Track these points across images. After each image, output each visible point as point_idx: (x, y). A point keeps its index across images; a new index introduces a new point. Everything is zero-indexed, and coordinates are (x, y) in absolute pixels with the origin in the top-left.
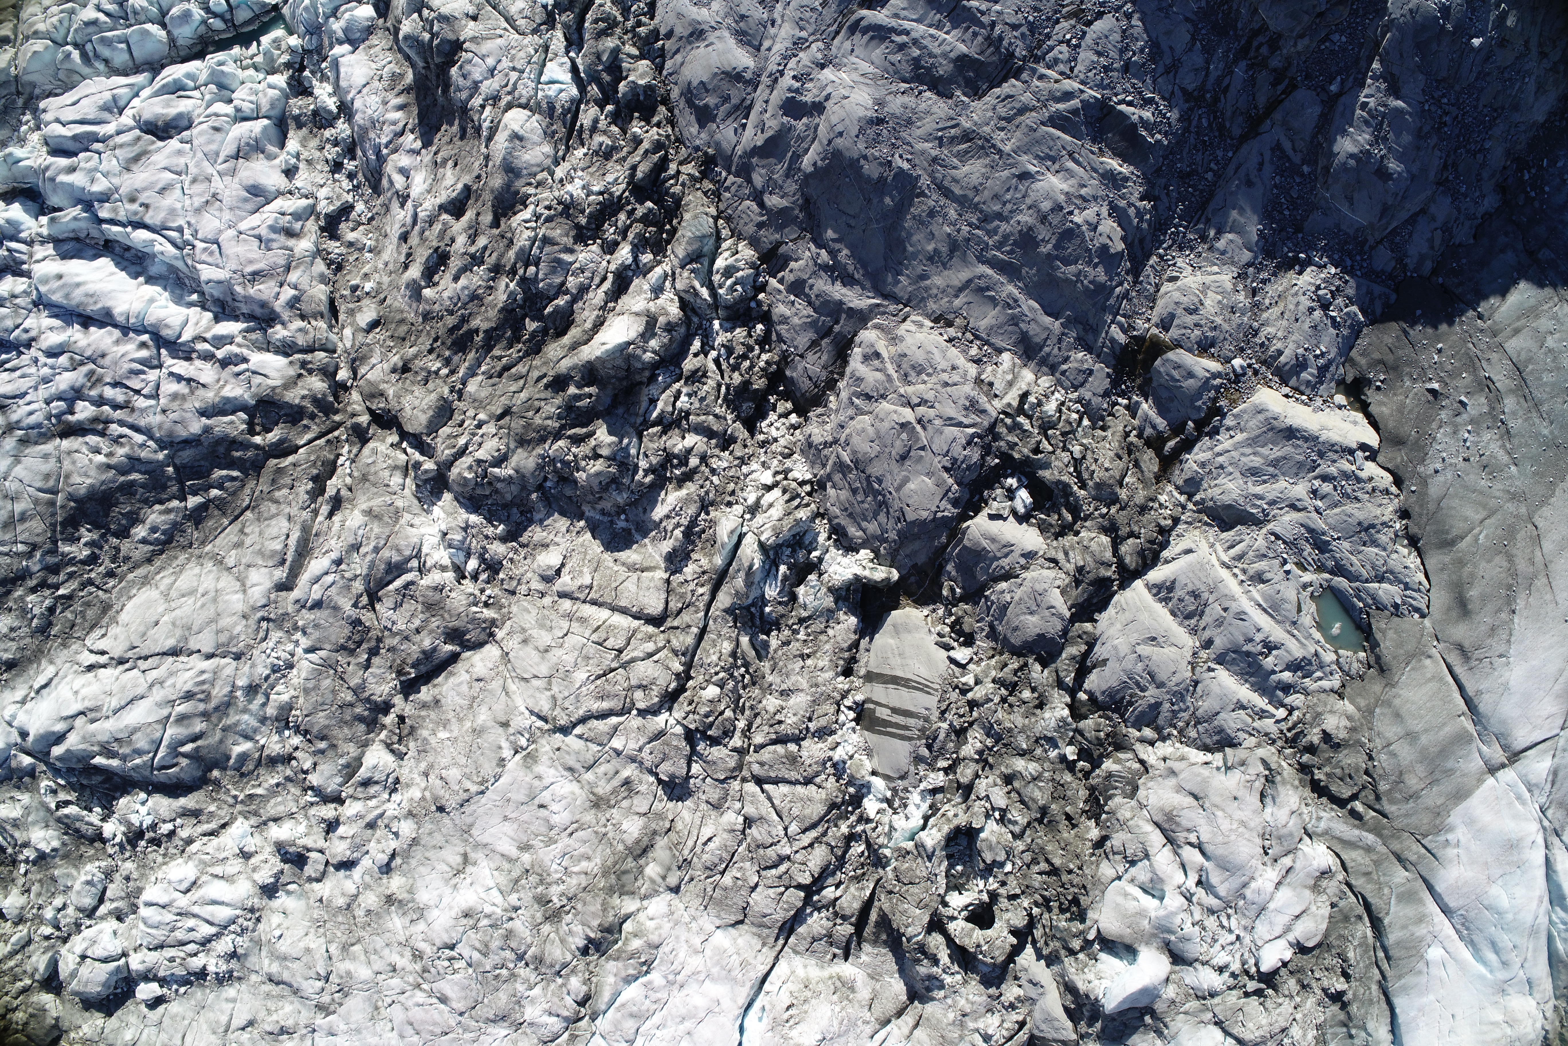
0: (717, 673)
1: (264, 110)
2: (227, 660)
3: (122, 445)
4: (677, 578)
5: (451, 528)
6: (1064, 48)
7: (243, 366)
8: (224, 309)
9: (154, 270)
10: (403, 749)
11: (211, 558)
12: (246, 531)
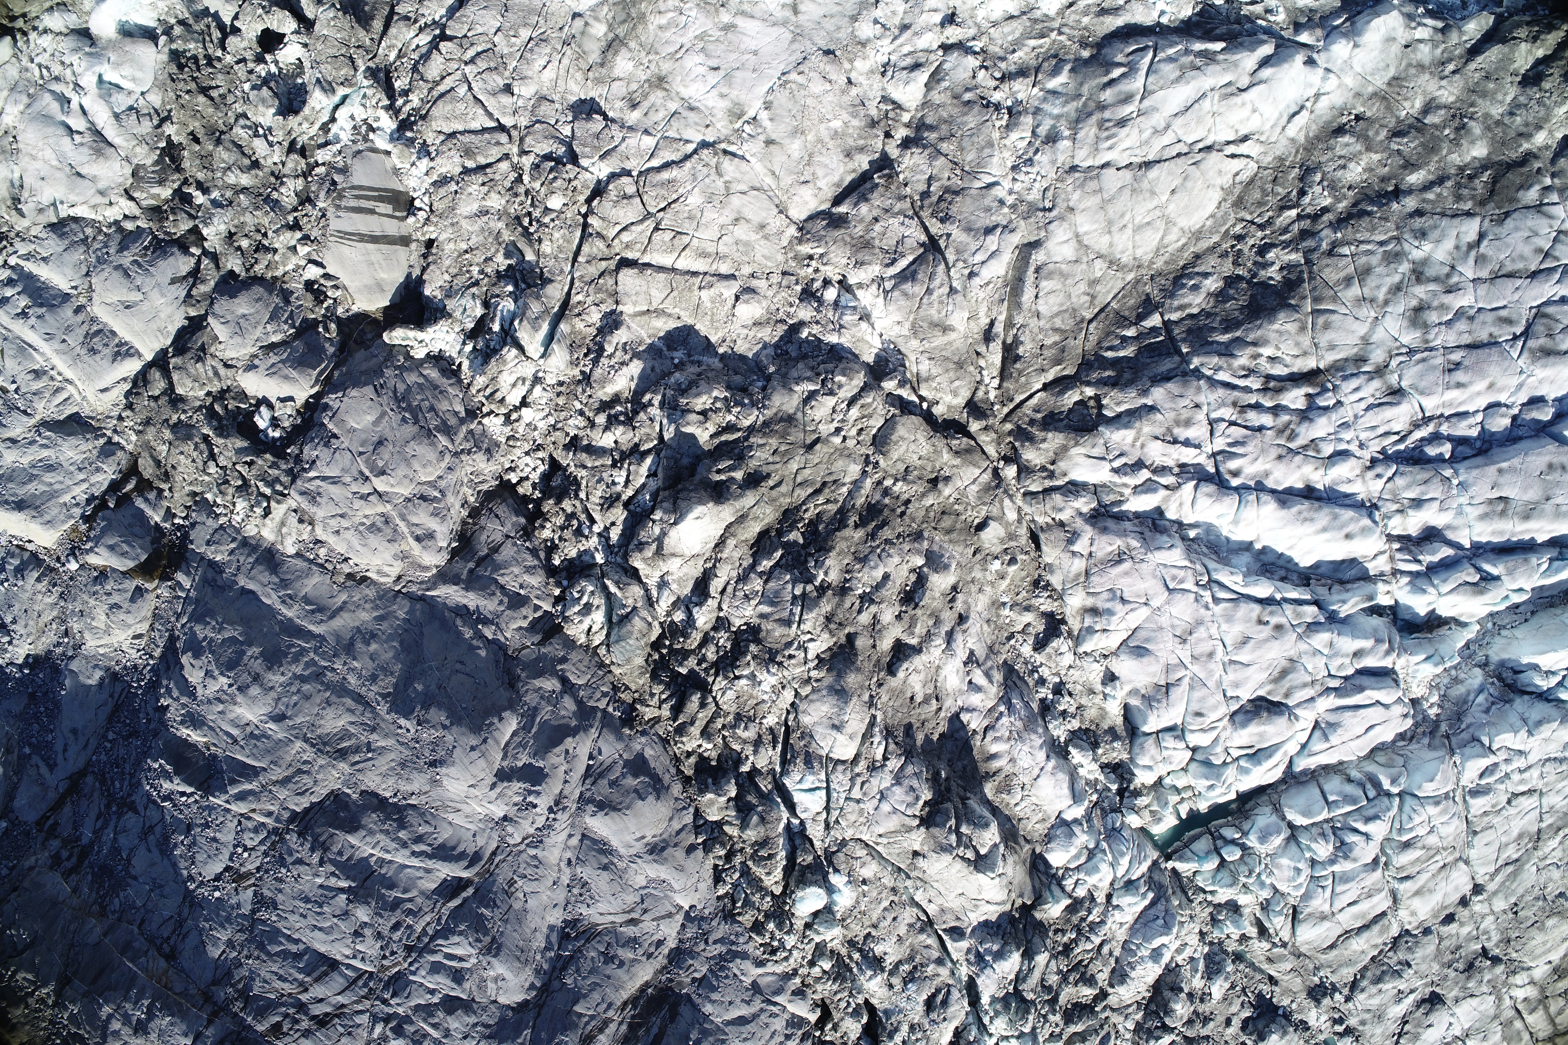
0: (553, 220)
1: (1151, 741)
2: (1085, 164)
3: (1243, 368)
4: (606, 308)
5: (856, 325)
6: (249, 844)
7: (1117, 464)
8: (1154, 524)
9: (1245, 559)
10: (883, 107)
11: (1125, 266)
12: (1088, 298)
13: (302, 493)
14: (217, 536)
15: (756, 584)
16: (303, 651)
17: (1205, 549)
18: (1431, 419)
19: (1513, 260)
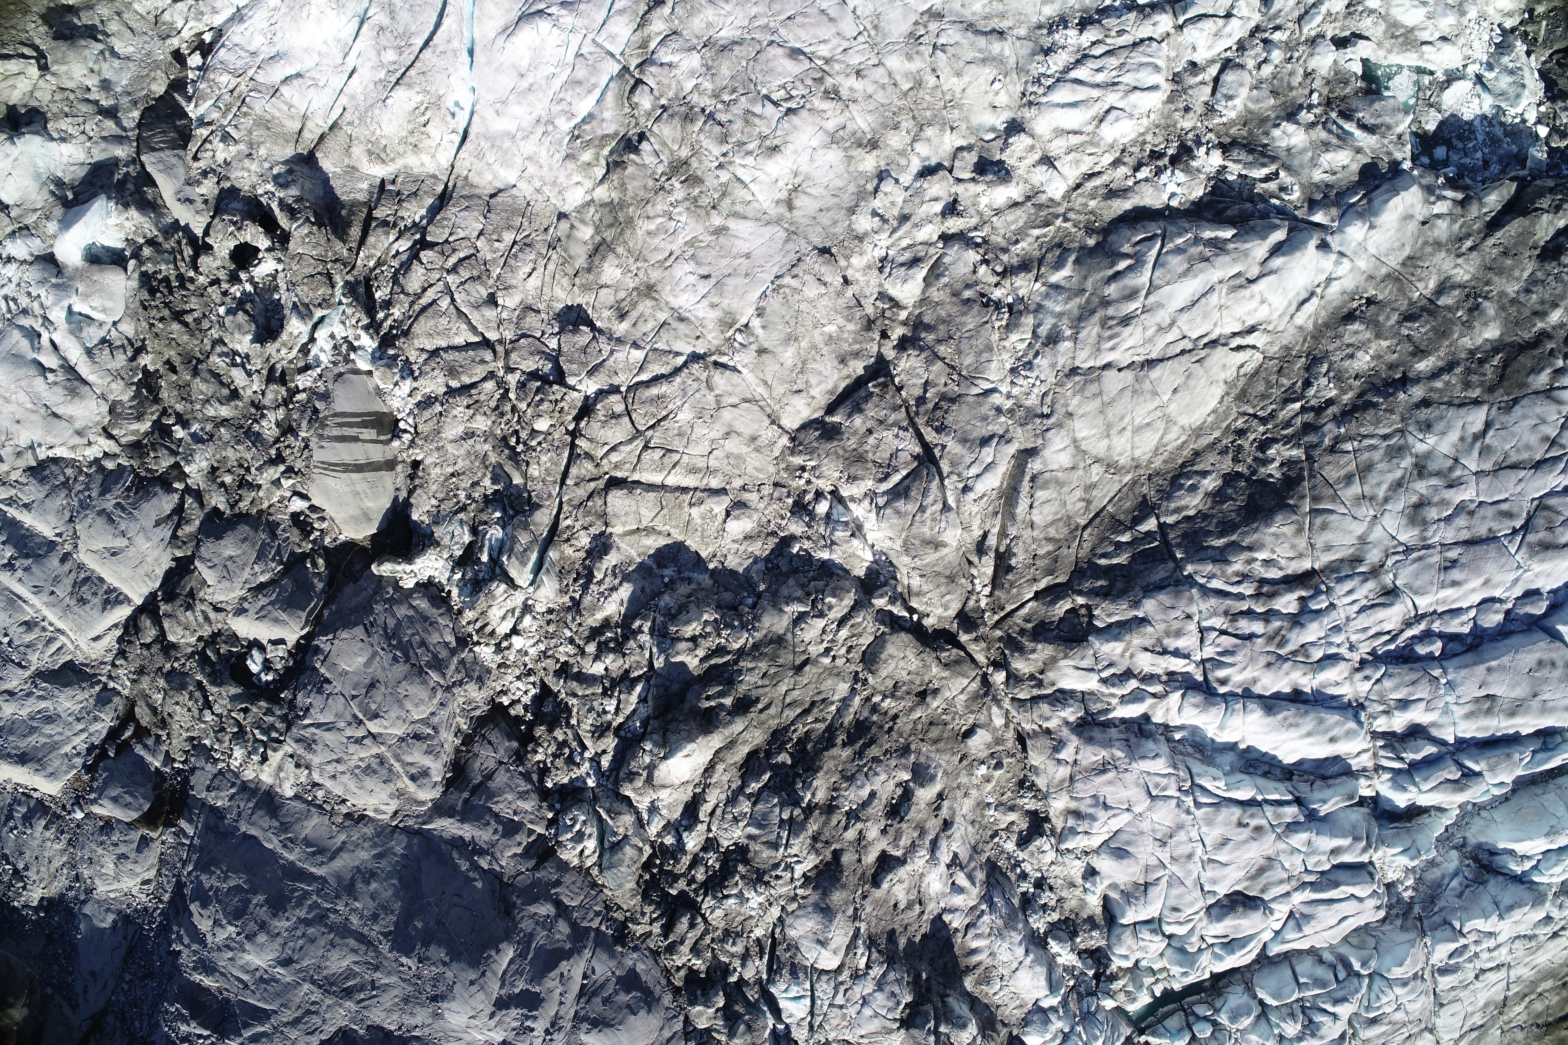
0: (540, 443)
1: (1128, 934)
2: (1086, 365)
3: (1237, 574)
4: (595, 531)
5: (847, 542)
7: (1104, 675)
8: (1140, 729)
9: (1228, 759)
10: (880, 305)
11: (1123, 468)
12: (1083, 504)
13: (298, 741)
14: (216, 782)
15: (745, 806)
16: (306, 895)
17: (1190, 750)
18: (1423, 616)
19: (1518, 451)
